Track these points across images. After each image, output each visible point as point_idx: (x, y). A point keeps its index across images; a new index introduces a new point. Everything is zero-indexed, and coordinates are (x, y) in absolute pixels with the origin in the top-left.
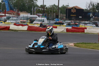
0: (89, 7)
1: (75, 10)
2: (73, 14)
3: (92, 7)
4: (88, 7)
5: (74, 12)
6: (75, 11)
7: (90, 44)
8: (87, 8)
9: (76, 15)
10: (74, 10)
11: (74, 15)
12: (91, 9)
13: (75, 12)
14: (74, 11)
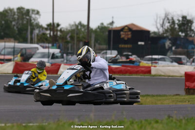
0: (162, 26)
1: (129, 33)
2: (126, 42)
3: (170, 26)
4: (159, 26)
5: (126, 39)
6: (130, 36)
7: (164, 98)
8: (157, 28)
9: (131, 46)
10: (127, 33)
11: (126, 46)
12: (166, 31)
13: (128, 39)
14: (128, 35)
